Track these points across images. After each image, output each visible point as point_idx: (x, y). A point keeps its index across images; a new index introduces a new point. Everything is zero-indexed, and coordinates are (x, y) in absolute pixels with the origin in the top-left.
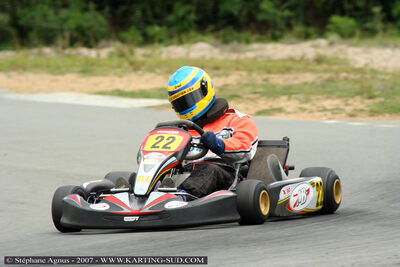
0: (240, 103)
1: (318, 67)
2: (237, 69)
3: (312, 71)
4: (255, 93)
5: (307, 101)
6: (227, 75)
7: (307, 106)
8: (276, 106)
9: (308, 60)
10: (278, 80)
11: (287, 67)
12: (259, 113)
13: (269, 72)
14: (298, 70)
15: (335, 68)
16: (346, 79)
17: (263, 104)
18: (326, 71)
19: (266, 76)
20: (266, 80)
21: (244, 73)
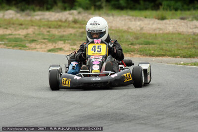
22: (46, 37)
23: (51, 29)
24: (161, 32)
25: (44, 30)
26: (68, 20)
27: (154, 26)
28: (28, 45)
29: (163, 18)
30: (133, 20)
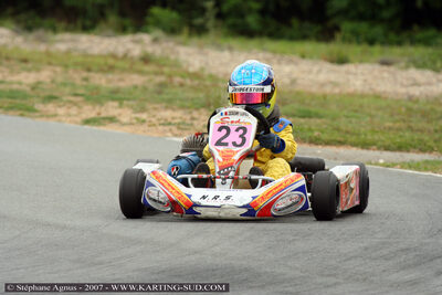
22: (79, 92)
23: (91, 74)
24: (337, 90)
25: (76, 76)
26: (129, 55)
27: (322, 77)
28: (39, 106)
29: (342, 61)
30: (275, 61)
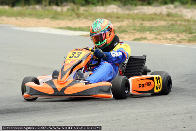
0: (126, 34)
1: (167, 18)
2: (128, 18)
3: (165, 20)
4: (135, 30)
5: (159, 34)
6: (123, 21)
7: (158, 37)
8: (143, 36)
9: (163, 15)
10: (147, 24)
11: (152, 18)
12: (135, 40)
13: (143, 20)
14: (157, 20)
15: (176, 19)
16: (180, 24)
17: (138, 35)
18: (171, 20)
19: (141, 22)
20: (141, 24)
21: (131, 20)
